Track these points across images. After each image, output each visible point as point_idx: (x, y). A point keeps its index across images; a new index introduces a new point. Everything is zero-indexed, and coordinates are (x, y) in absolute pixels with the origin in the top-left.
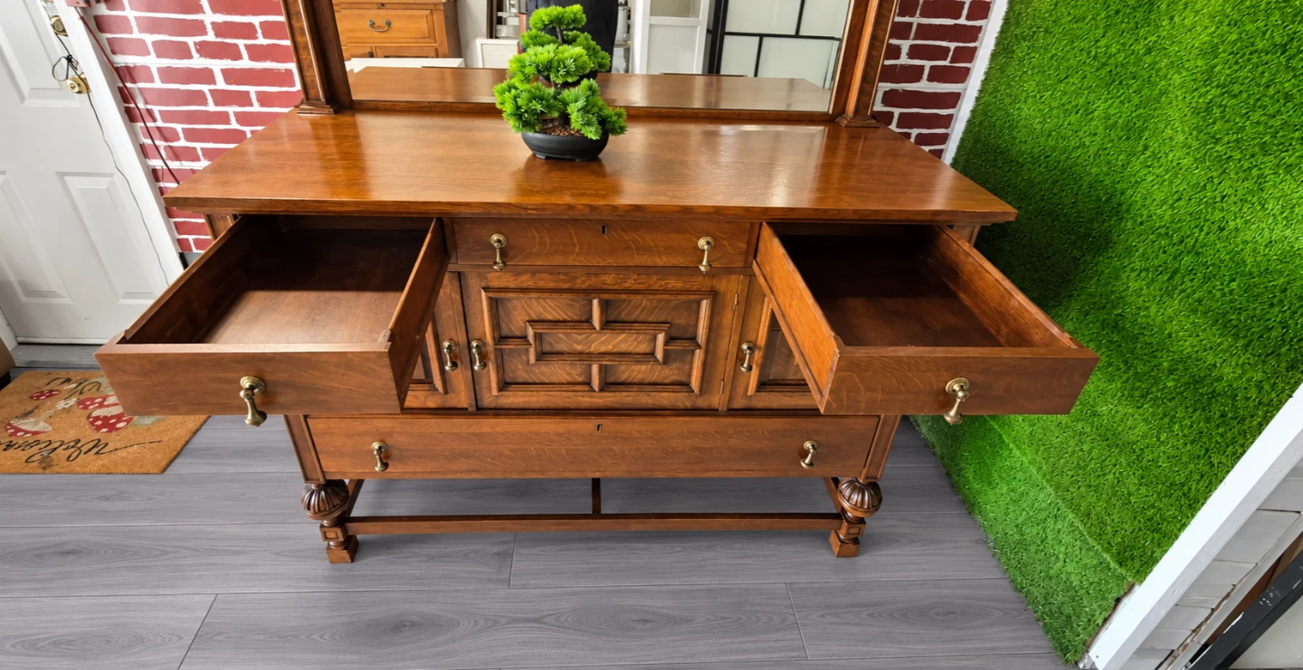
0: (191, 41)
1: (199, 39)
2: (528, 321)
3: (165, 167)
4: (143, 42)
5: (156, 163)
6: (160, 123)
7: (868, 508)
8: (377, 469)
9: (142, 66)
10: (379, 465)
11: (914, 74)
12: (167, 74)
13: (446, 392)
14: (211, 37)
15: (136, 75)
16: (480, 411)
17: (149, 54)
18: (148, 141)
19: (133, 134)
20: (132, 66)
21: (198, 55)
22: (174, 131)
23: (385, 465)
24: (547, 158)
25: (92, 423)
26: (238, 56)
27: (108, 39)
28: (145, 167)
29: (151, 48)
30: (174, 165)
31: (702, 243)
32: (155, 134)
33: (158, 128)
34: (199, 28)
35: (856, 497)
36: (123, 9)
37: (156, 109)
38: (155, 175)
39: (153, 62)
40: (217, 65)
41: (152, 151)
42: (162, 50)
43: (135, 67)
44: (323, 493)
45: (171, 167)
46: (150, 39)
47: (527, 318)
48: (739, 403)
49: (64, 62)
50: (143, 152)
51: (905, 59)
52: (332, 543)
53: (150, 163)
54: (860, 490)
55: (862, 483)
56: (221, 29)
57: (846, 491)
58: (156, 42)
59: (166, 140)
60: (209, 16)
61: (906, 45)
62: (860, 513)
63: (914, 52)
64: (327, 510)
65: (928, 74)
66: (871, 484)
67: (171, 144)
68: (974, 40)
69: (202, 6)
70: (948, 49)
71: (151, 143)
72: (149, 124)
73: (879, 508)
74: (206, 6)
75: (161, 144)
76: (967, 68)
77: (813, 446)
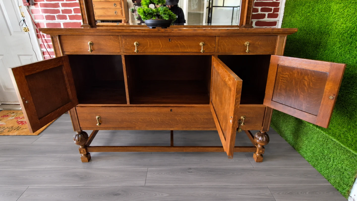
0: (55, 15)
1: (58, 14)
3: (46, 51)
4: (43, 16)
5: (44, 50)
6: (46, 38)
7: (265, 141)
8: (97, 125)
9: (42, 23)
10: (98, 123)
11: (263, 16)
12: (48, 25)
14: (61, 14)
15: (40, 25)
17: (44, 19)
19: (39, 42)
21: (57, 19)
22: (50, 40)
23: (100, 124)
25: (18, 123)
26: (66, 19)
27: (34, 16)
29: (45, 17)
32: (44, 41)
33: (45, 40)
34: (58, 11)
35: (260, 138)
36: (38, 7)
37: (45, 35)
38: (43, 53)
39: (44, 21)
40: (62, 22)
41: (43, 46)
42: (47, 18)
43: (40, 23)
44: (80, 136)
45: (48, 51)
49: (22, 21)
50: (41, 46)
51: (260, 12)
52: (82, 155)
53: (42, 49)
54: (262, 136)
55: (262, 132)
56: (64, 11)
57: (256, 136)
58: (46, 16)
59: (47, 43)
60: (61, 8)
61: (260, 8)
62: (263, 144)
63: (262, 10)
64: (81, 141)
65: (267, 16)
66: (265, 134)
67: (49, 44)
68: (278, 6)
69: (59, 6)
70: (271, 9)
71: (43, 43)
72: (43, 39)
73: (269, 142)
74: (60, 5)
75: (46, 44)
76: (278, 14)
77: (244, 118)
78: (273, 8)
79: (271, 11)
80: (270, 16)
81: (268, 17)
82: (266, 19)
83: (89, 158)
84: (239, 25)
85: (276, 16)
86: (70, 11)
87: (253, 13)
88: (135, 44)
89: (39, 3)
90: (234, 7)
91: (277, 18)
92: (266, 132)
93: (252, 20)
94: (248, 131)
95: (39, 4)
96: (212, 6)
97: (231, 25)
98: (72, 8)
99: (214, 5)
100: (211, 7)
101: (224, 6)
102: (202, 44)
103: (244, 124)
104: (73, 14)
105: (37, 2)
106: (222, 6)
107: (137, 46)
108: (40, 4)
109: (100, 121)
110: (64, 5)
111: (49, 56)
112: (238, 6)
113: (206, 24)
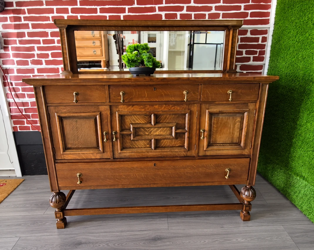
0: (29, 60)
1: (31, 59)
2: (131, 124)
3: (14, 101)
4: (13, 60)
5: (11, 100)
6: (14, 86)
7: (251, 196)
8: (78, 183)
9: (12, 69)
10: (79, 182)
11: (248, 59)
12: (19, 71)
13: (104, 152)
14: (36, 58)
15: (9, 72)
16: (115, 159)
17: (15, 64)
18: (9, 92)
19: (5, 91)
20: (8, 69)
21: (31, 64)
22: (18, 88)
23: (81, 182)
24: (137, 75)
26: (41, 64)
27: (2, 60)
28: (7, 101)
29: (15, 62)
30: (17, 100)
31: (185, 92)
32: (12, 90)
33: (13, 88)
34: (32, 56)
35: (246, 193)
36: (9, 51)
37: (13, 82)
38: (9, 104)
39: (15, 67)
40: (36, 67)
41: (10, 96)
42: (19, 63)
44: (57, 197)
45: (16, 101)
46: (16, 59)
47: (130, 123)
48: (201, 154)
50: (7, 96)
51: (244, 55)
52: (58, 220)
53: (8, 100)
54: (247, 190)
55: (248, 187)
56: (39, 56)
57: (243, 191)
58: (17, 62)
59: (15, 92)
60: (36, 52)
61: (244, 51)
62: (249, 200)
63: (247, 53)
64: (58, 203)
65: (252, 59)
66: (251, 188)
67: (17, 93)
68: (264, 48)
69: (34, 50)
70: (257, 51)
71: (10, 93)
72: (11, 87)
73: (255, 197)
74: (36, 49)
75: (13, 93)
76: (263, 57)
77: (229, 170)
78: (258, 50)
79: (257, 54)
80: (255, 59)
81: (253, 61)
82: (251, 63)
83: (65, 224)
84: (222, 70)
85: (262, 59)
86: (47, 56)
87: (237, 56)
88: (121, 94)
89: (10, 46)
90: (217, 44)
91: (263, 61)
92: (252, 186)
93: (236, 63)
94: (233, 185)
95: (10, 48)
96: (194, 43)
97: (214, 70)
98: (49, 52)
99: (195, 42)
100: (192, 44)
101: (207, 43)
102: (186, 93)
103: (229, 177)
104: (50, 58)
105: (9, 45)
106: (205, 43)
107: (123, 96)
108: (12, 47)
109: (82, 179)
110: (39, 49)
111: (17, 107)
112: (222, 44)
113: (187, 69)
